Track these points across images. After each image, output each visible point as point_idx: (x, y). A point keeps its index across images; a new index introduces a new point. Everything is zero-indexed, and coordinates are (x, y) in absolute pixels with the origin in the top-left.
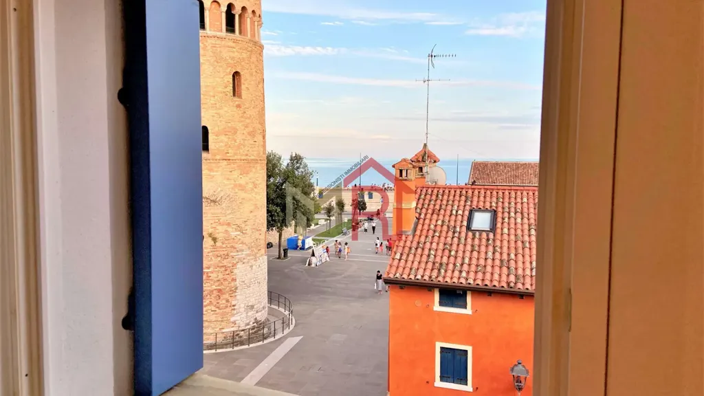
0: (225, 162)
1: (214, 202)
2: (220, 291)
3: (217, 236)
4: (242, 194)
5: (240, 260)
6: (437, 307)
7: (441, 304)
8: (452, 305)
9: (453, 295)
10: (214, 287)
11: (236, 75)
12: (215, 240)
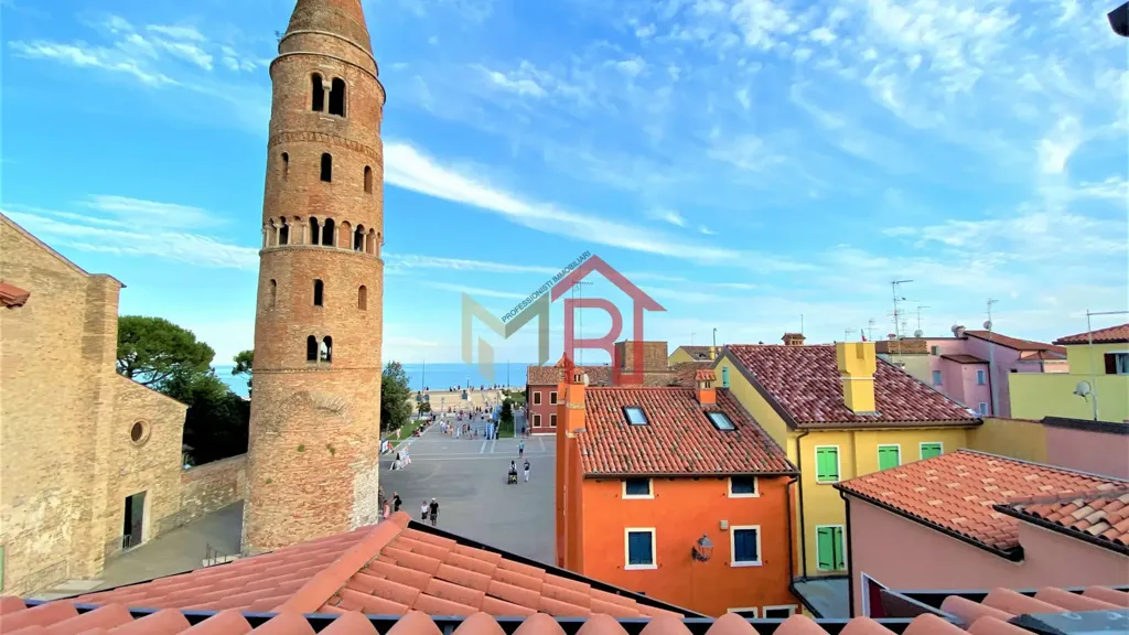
0: (348, 372)
1: (335, 411)
2: (335, 505)
3: (335, 446)
4: (364, 403)
5: (358, 470)
6: (625, 496)
7: (628, 493)
8: (636, 493)
9: (638, 483)
10: (330, 501)
11: (363, 288)
12: (333, 451)
